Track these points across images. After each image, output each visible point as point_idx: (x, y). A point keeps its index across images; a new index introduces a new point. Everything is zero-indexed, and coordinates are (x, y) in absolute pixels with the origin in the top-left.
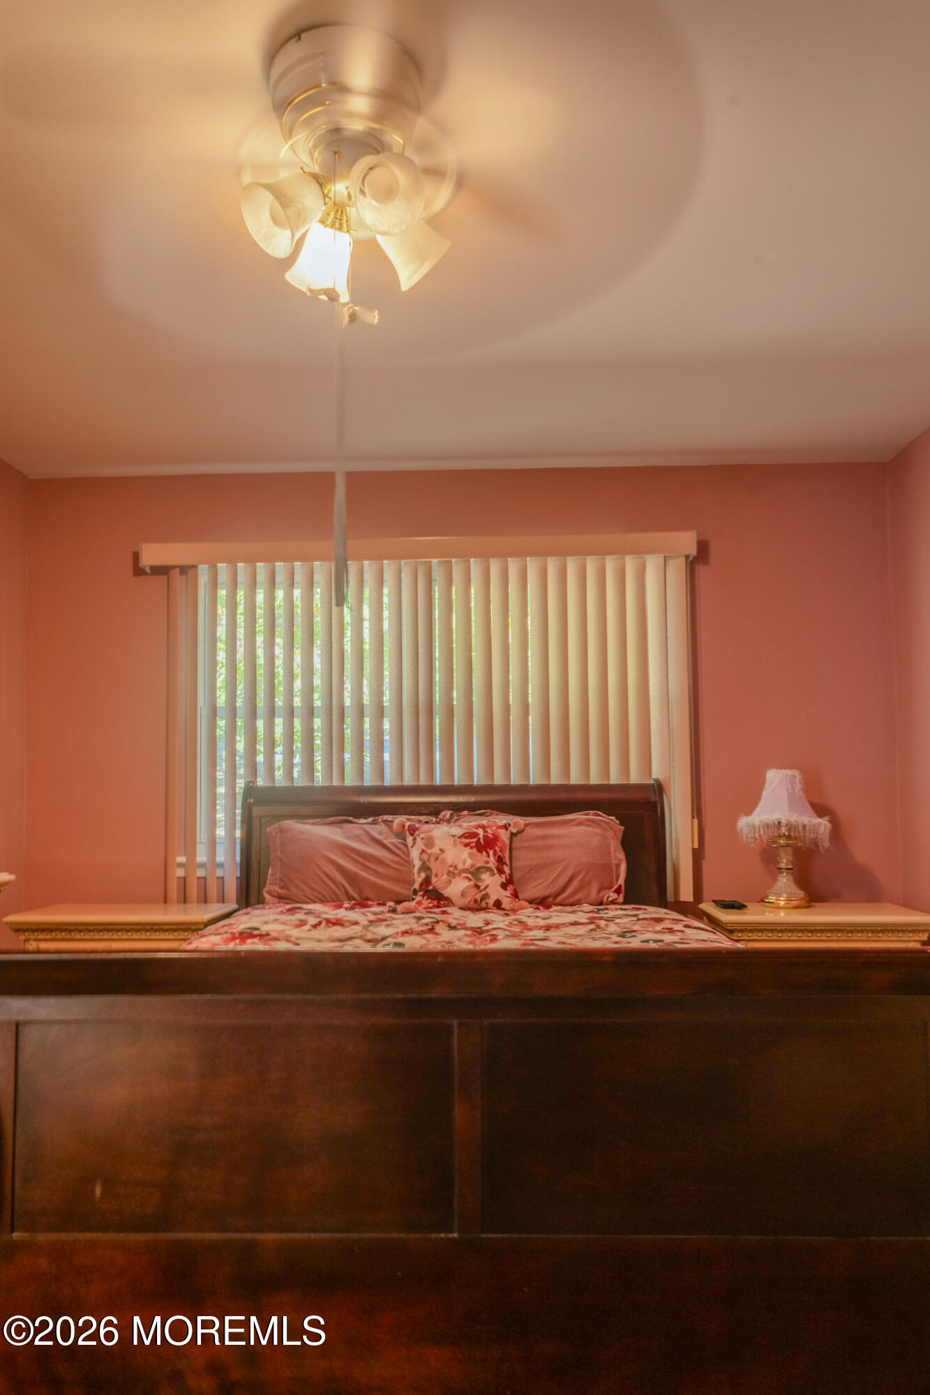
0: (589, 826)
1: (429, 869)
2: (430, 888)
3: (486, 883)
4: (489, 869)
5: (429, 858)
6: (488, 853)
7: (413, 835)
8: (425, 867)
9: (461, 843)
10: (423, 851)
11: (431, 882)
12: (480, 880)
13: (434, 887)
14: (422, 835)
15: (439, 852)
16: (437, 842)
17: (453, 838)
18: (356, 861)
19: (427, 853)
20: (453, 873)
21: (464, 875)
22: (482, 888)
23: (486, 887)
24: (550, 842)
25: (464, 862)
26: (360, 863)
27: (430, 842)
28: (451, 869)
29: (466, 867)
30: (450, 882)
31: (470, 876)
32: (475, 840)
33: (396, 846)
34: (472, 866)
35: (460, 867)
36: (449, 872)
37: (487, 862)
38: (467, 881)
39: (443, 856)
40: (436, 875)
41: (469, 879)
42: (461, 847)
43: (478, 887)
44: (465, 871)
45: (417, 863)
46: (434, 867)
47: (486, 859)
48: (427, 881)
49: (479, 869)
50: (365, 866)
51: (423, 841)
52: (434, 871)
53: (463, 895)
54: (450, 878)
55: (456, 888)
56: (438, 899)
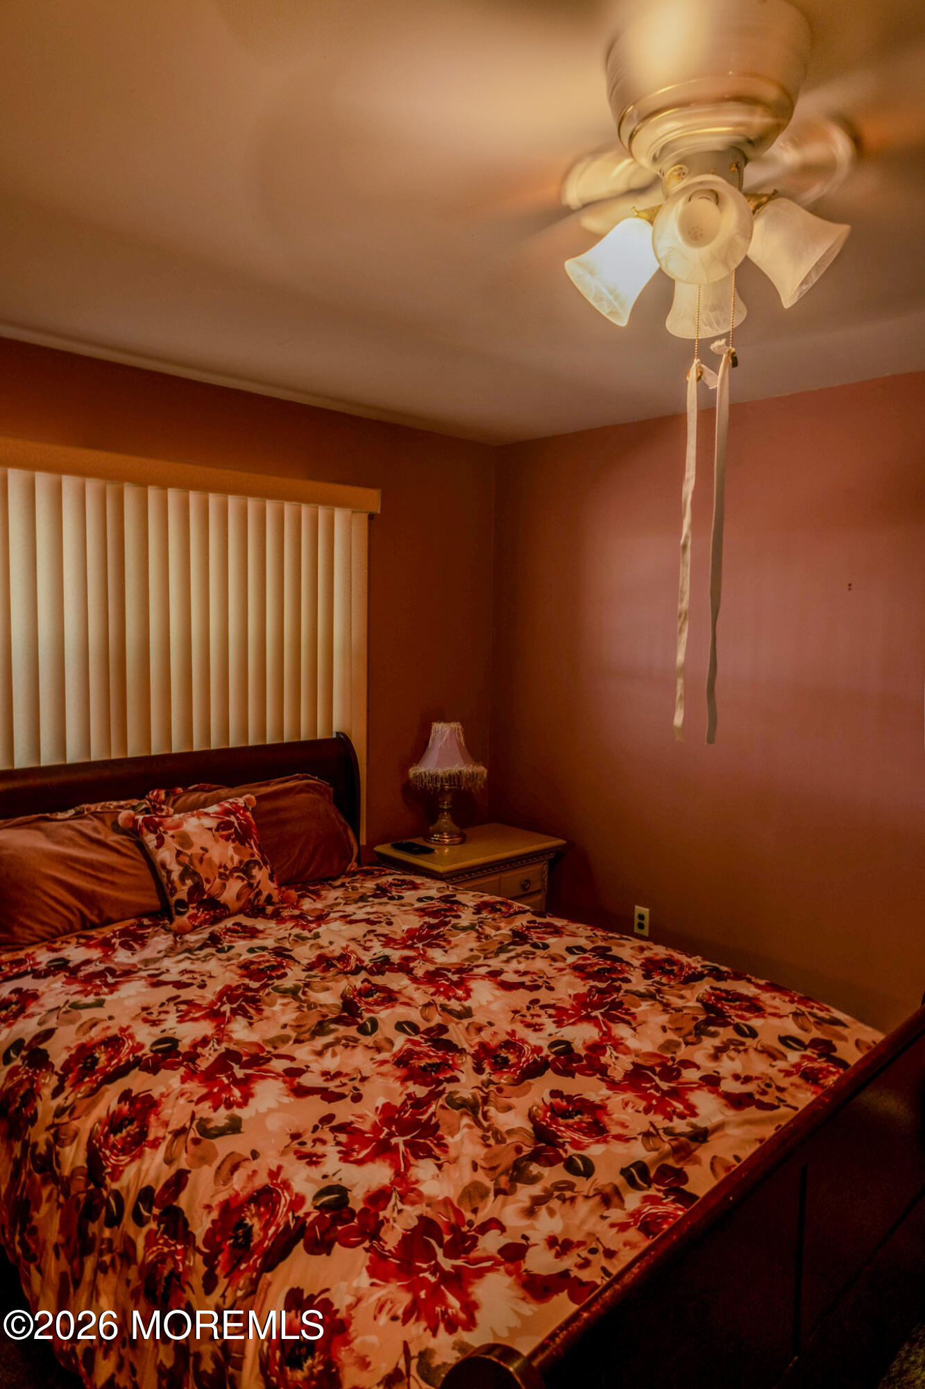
0: (308, 792)
1: (195, 874)
2: (205, 897)
3: (258, 879)
4: (256, 862)
5: (191, 860)
6: (250, 844)
7: (155, 832)
8: (187, 873)
9: (222, 836)
10: (179, 853)
11: (204, 890)
12: (253, 877)
13: (209, 895)
14: (171, 832)
15: (202, 852)
16: (194, 839)
17: (210, 832)
18: (85, 874)
19: (186, 854)
20: (225, 875)
21: (236, 874)
22: (255, 885)
23: (259, 883)
24: (283, 815)
25: (232, 859)
26: (91, 875)
27: (185, 840)
28: (222, 870)
29: (235, 865)
30: (224, 886)
31: (241, 874)
32: (233, 830)
33: (124, 846)
34: (241, 862)
35: (230, 866)
36: (220, 874)
37: (252, 855)
38: (240, 881)
39: (207, 856)
40: (208, 881)
41: (243, 879)
42: (222, 841)
43: (250, 885)
44: (236, 869)
45: (176, 870)
46: (202, 871)
47: (250, 851)
48: (197, 889)
49: (248, 863)
50: (98, 878)
51: (175, 840)
52: (203, 876)
53: (239, 897)
54: (223, 881)
55: (232, 891)
56: (215, 909)
